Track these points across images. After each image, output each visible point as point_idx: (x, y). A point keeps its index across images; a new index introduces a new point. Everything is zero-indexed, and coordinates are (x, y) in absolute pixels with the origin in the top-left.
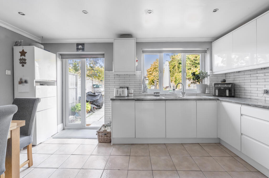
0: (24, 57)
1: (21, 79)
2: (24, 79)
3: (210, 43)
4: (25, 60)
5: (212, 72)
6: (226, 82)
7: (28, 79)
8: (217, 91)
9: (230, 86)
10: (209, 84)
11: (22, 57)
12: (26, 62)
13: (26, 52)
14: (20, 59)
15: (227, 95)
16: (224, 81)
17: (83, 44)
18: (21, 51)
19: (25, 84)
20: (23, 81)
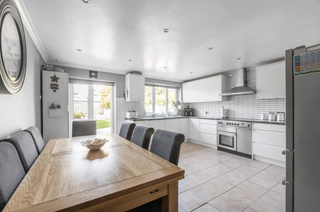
0: (56, 83)
1: (52, 104)
2: (56, 104)
3: (181, 83)
4: (57, 85)
5: (182, 102)
6: (190, 108)
7: (61, 104)
8: (186, 113)
9: (192, 110)
10: (181, 109)
11: (53, 83)
12: (58, 87)
13: (59, 78)
14: (52, 84)
15: (191, 115)
16: (189, 107)
17: (96, 72)
18: (53, 76)
19: (58, 110)
20: (56, 106)
